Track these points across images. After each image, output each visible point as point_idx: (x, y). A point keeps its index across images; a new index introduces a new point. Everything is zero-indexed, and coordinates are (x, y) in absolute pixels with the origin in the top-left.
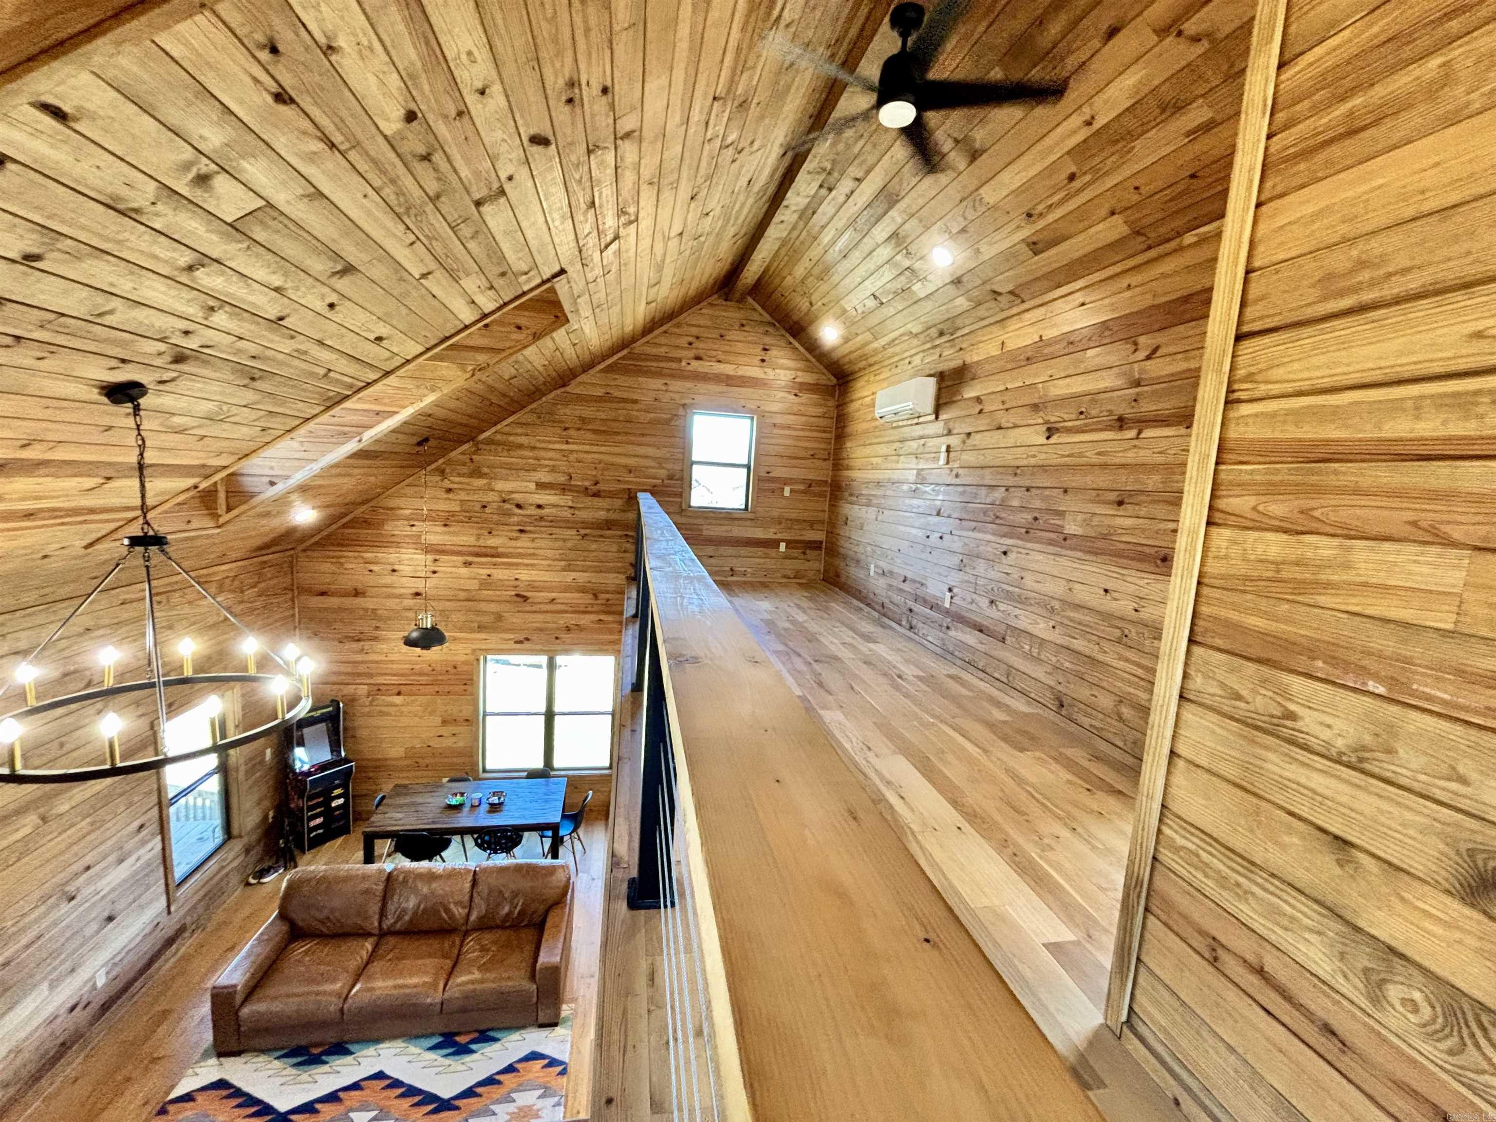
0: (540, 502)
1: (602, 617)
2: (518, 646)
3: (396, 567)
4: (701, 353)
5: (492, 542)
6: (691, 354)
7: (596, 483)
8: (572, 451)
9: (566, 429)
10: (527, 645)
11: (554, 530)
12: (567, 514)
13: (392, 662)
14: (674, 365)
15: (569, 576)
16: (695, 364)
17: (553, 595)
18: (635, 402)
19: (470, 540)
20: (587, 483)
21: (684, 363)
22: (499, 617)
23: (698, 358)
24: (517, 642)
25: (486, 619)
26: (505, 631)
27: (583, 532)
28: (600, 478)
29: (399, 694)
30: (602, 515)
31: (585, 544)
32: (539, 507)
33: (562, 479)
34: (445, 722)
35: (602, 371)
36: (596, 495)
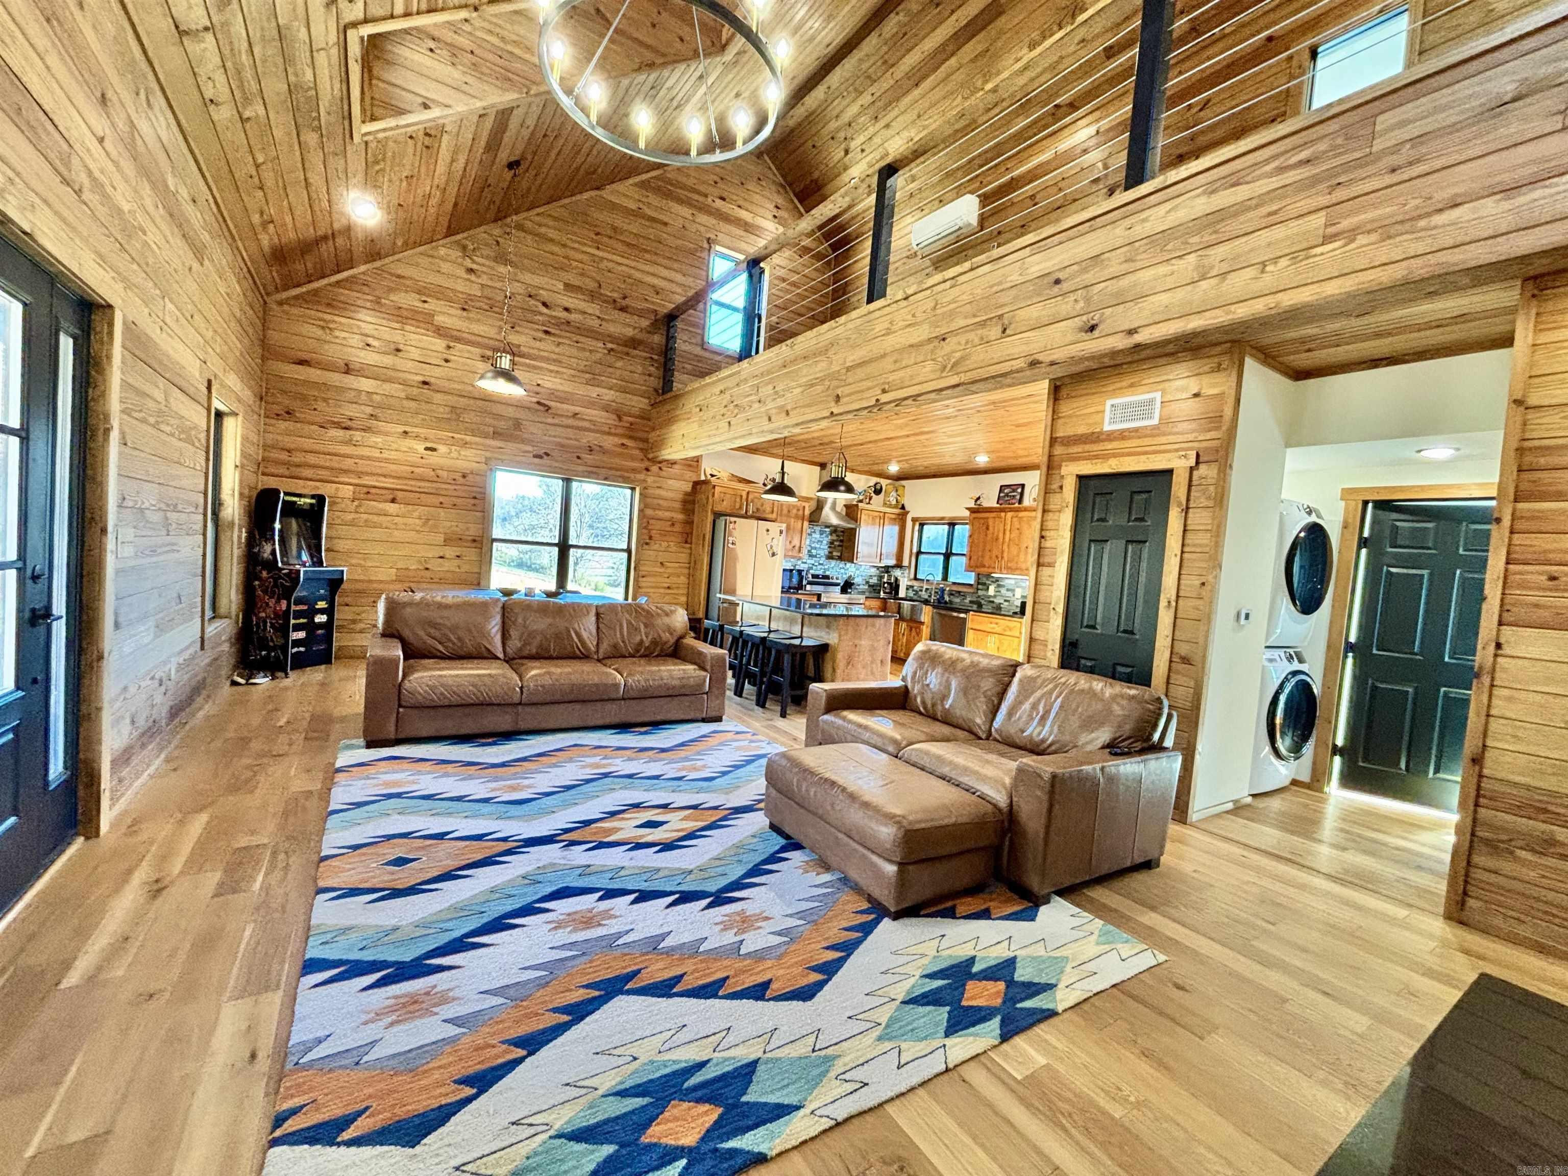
0: (567, 305)
1: (625, 441)
2: (537, 460)
3: (401, 347)
4: (725, 195)
5: (514, 339)
6: (717, 192)
7: (625, 298)
8: (602, 259)
9: (597, 234)
10: (546, 461)
11: (582, 339)
12: (595, 323)
13: (387, 460)
14: (701, 199)
15: (594, 392)
16: (719, 203)
17: (577, 409)
18: (666, 224)
19: (492, 332)
20: (615, 295)
21: (710, 199)
22: (517, 424)
23: (723, 199)
24: (536, 456)
25: (502, 425)
26: (523, 441)
27: (610, 346)
28: (628, 292)
29: (393, 501)
30: (630, 332)
31: (610, 359)
32: (567, 309)
33: (592, 285)
34: (448, 541)
35: (636, 185)
36: (623, 309)
